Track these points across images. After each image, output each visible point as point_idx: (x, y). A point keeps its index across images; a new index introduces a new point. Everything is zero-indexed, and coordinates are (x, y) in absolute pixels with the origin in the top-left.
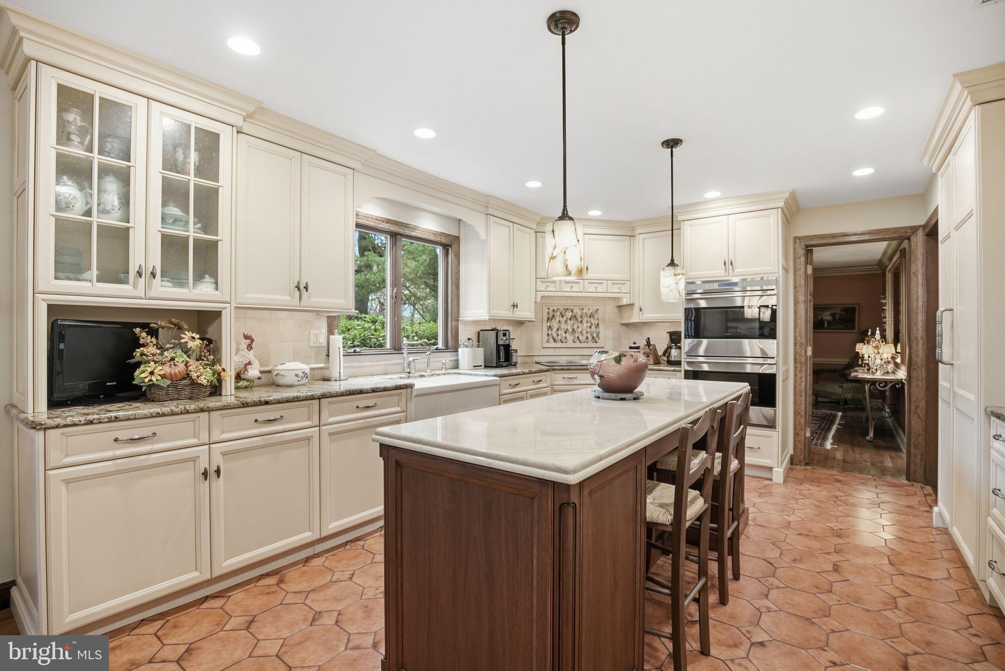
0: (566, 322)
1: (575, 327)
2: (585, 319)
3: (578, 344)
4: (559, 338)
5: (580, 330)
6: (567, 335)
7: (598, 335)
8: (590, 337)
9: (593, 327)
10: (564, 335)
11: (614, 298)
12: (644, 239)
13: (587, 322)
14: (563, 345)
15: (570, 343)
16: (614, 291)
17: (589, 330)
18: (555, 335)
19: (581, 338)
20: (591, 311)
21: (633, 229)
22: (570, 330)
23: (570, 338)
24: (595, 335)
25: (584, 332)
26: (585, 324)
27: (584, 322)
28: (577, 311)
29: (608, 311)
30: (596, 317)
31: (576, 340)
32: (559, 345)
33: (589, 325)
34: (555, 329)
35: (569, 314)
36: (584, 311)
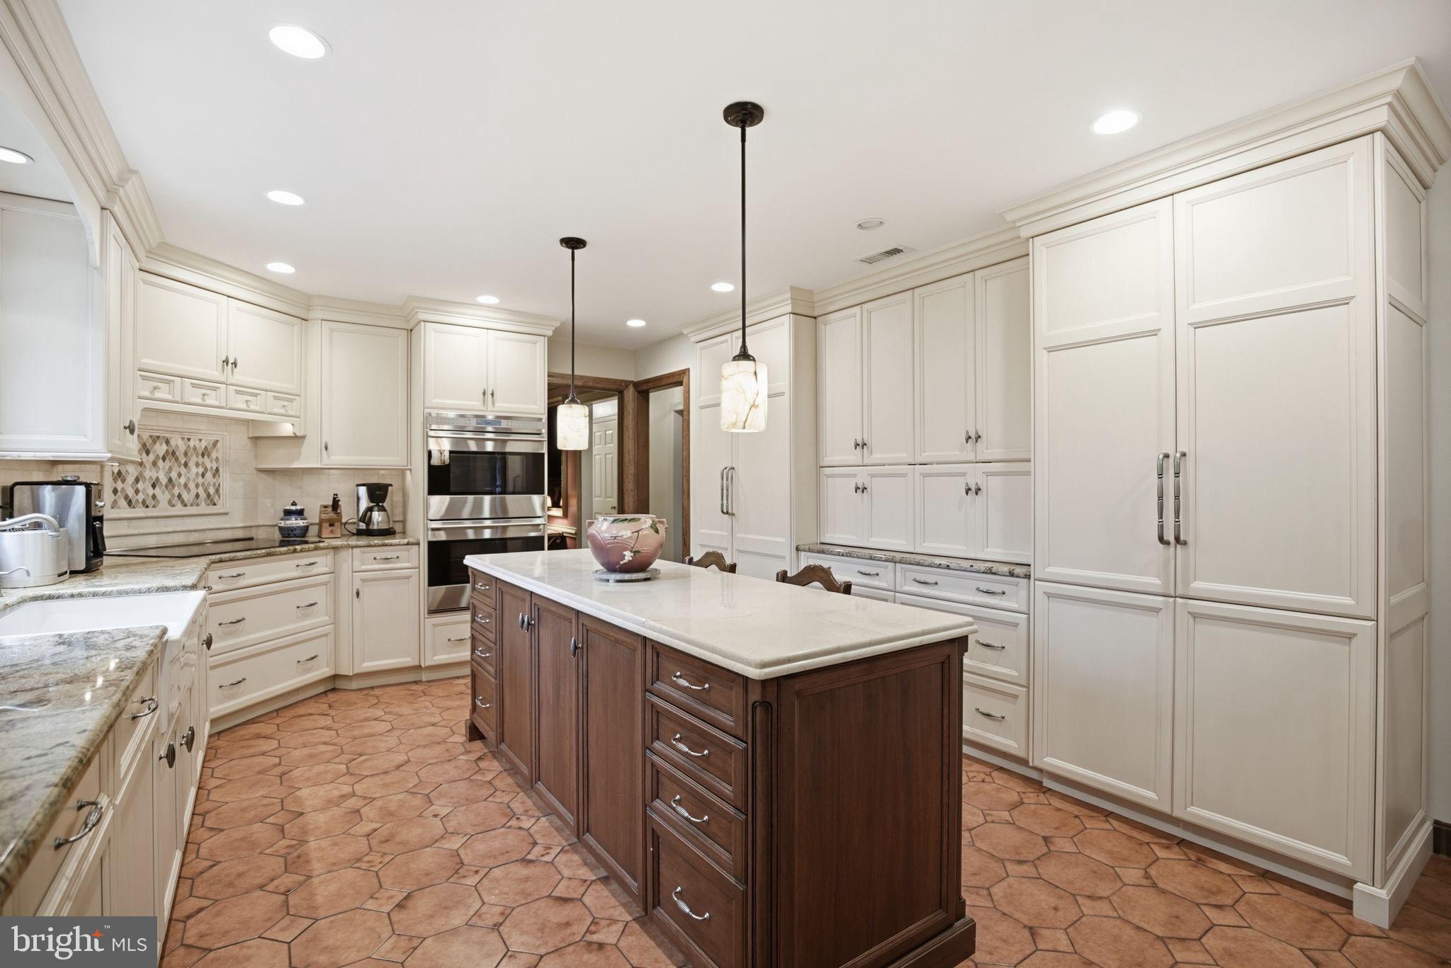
0: (154, 464)
1: (174, 475)
2: (194, 459)
3: (179, 509)
4: (141, 497)
5: (182, 481)
6: (158, 491)
7: (217, 491)
8: (203, 495)
9: (209, 475)
10: (150, 491)
11: (247, 422)
12: (332, 331)
13: (197, 465)
14: (150, 512)
15: (163, 508)
16: (256, 409)
17: (200, 480)
18: (131, 492)
19: (185, 496)
20: (204, 444)
22: (164, 481)
23: (163, 496)
24: (212, 491)
25: (192, 485)
26: (194, 470)
27: (191, 464)
28: (177, 442)
29: (234, 445)
30: (214, 455)
31: (175, 501)
32: (140, 512)
33: (201, 470)
34: (130, 479)
35: (161, 449)
36: (192, 443)
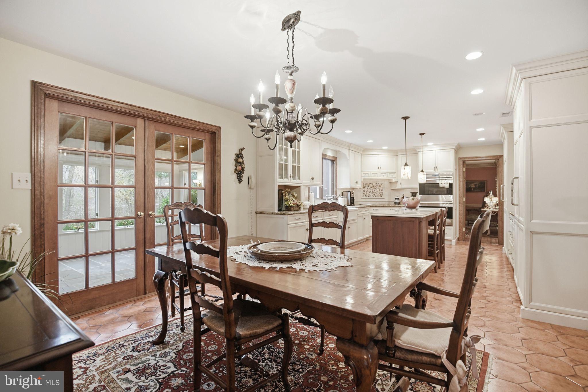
0: (370, 188)
1: (373, 191)
2: (377, 187)
3: (375, 197)
4: (367, 195)
5: (375, 192)
6: (370, 194)
7: (382, 194)
8: (379, 195)
9: (380, 190)
10: (369, 194)
11: (389, 179)
12: (399, 156)
13: (378, 188)
14: (369, 198)
15: (371, 197)
16: (389, 177)
17: (379, 192)
18: (366, 194)
19: (376, 195)
20: (379, 184)
21: (397, 153)
22: (372, 192)
23: (372, 195)
24: (381, 194)
25: (377, 192)
26: (377, 189)
27: (377, 188)
28: (375, 185)
29: (386, 184)
30: (381, 186)
31: (374, 196)
32: (367, 197)
33: (379, 190)
34: (366, 191)
35: (371, 185)
36: (377, 184)
